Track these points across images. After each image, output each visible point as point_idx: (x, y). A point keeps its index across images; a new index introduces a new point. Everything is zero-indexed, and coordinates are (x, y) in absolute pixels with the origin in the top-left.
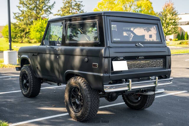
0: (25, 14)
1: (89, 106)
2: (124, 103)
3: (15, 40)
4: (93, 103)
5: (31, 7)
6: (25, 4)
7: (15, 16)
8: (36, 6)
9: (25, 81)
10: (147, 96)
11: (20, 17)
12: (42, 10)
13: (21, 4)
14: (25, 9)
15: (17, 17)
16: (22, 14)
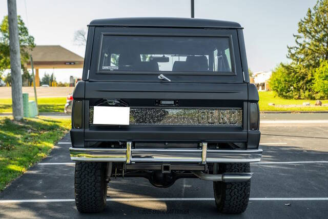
0: (306, 49)
6: (308, 32)
7: (290, 54)
11: (298, 55)
14: (308, 40)
15: (293, 55)
16: (302, 50)
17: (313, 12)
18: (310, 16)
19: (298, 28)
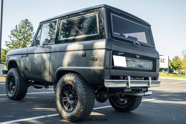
0: (14, 43)
1: (84, 104)
2: (111, 106)
3: (4, 63)
4: (88, 101)
5: (20, 38)
6: (15, 35)
7: (6, 44)
8: (24, 38)
9: (11, 83)
10: (136, 96)
11: (10, 45)
12: (29, 41)
13: (12, 35)
14: (15, 39)
15: (8, 45)
16: (12, 43)
17: (18, 27)
18: (17, 28)
19: (11, 33)
